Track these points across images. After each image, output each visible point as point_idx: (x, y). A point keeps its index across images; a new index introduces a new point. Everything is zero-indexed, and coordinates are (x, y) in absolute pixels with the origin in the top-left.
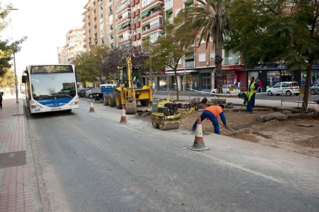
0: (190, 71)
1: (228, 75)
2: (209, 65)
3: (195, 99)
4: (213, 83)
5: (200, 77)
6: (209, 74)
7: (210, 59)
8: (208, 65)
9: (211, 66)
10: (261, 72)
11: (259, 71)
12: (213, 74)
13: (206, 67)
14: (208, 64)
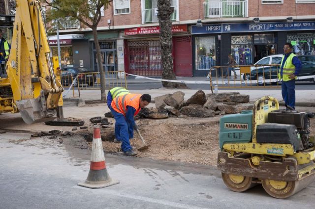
0: (70, 37)
1: (151, 44)
2: (112, 23)
3: (170, 95)
4: (121, 61)
5: (91, 50)
6: (111, 44)
7: (115, 13)
8: (110, 25)
9: (116, 27)
10: (219, 37)
11: (216, 35)
12: (120, 43)
13: (106, 28)
14: (109, 21)
